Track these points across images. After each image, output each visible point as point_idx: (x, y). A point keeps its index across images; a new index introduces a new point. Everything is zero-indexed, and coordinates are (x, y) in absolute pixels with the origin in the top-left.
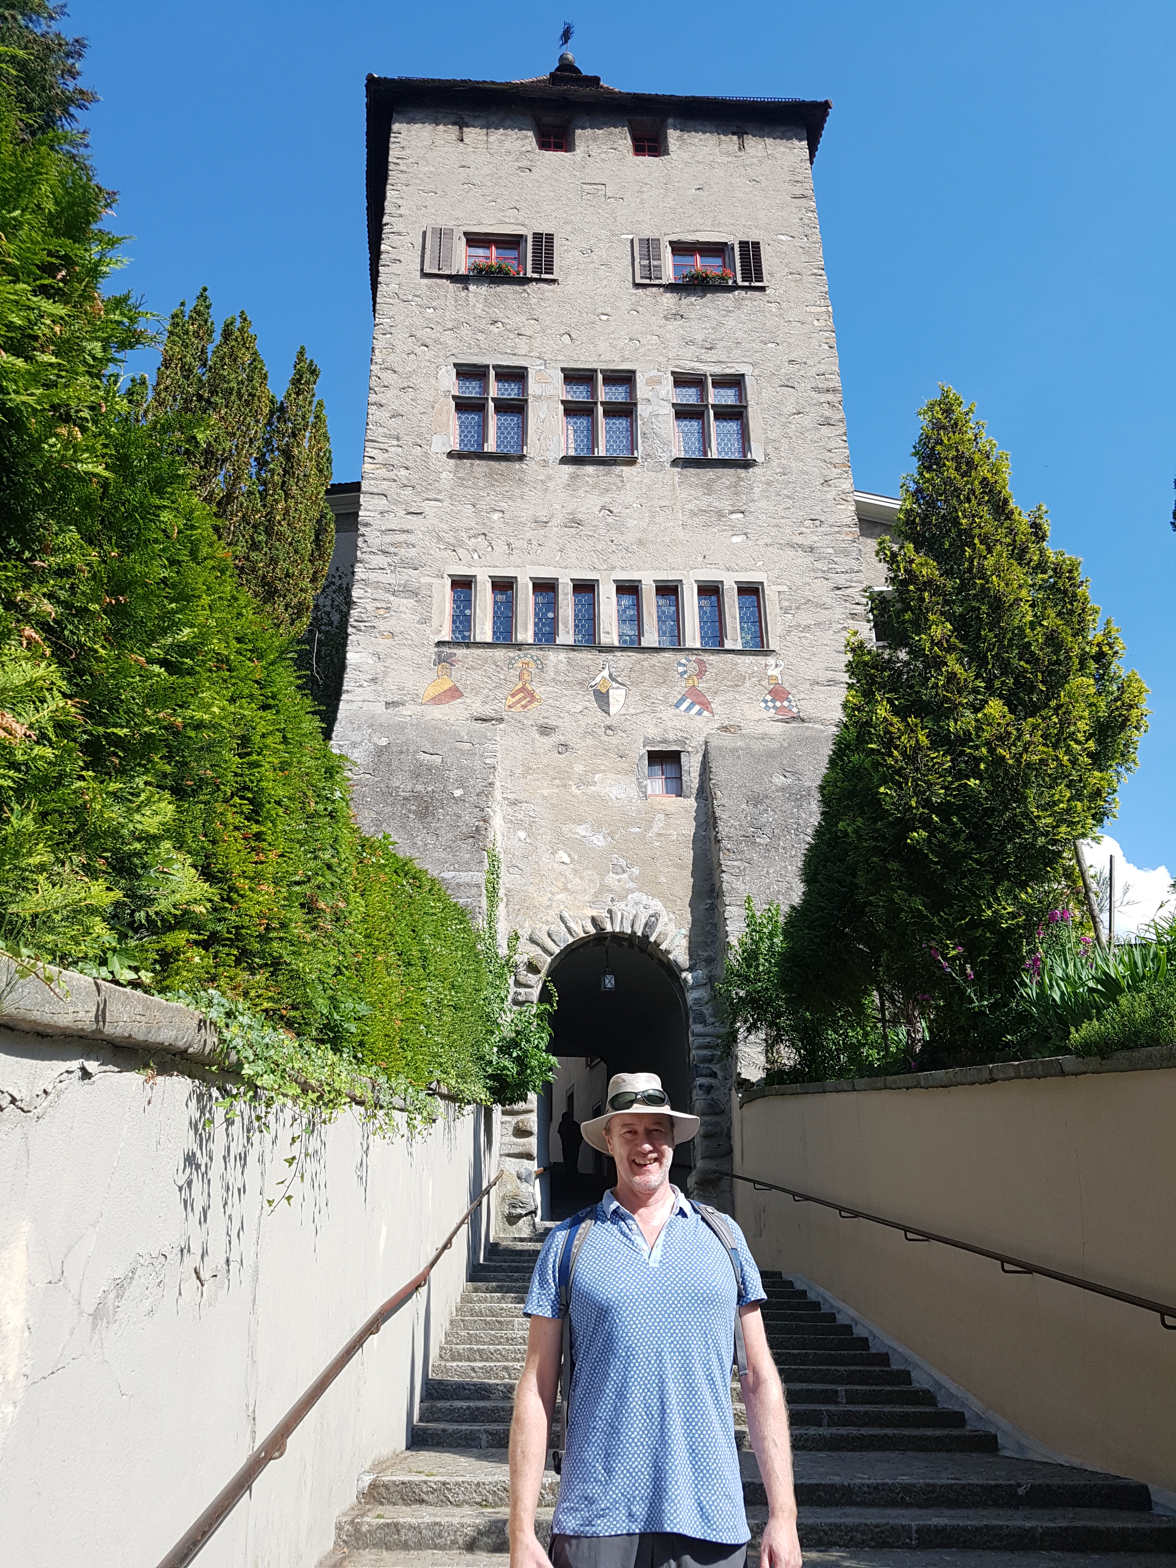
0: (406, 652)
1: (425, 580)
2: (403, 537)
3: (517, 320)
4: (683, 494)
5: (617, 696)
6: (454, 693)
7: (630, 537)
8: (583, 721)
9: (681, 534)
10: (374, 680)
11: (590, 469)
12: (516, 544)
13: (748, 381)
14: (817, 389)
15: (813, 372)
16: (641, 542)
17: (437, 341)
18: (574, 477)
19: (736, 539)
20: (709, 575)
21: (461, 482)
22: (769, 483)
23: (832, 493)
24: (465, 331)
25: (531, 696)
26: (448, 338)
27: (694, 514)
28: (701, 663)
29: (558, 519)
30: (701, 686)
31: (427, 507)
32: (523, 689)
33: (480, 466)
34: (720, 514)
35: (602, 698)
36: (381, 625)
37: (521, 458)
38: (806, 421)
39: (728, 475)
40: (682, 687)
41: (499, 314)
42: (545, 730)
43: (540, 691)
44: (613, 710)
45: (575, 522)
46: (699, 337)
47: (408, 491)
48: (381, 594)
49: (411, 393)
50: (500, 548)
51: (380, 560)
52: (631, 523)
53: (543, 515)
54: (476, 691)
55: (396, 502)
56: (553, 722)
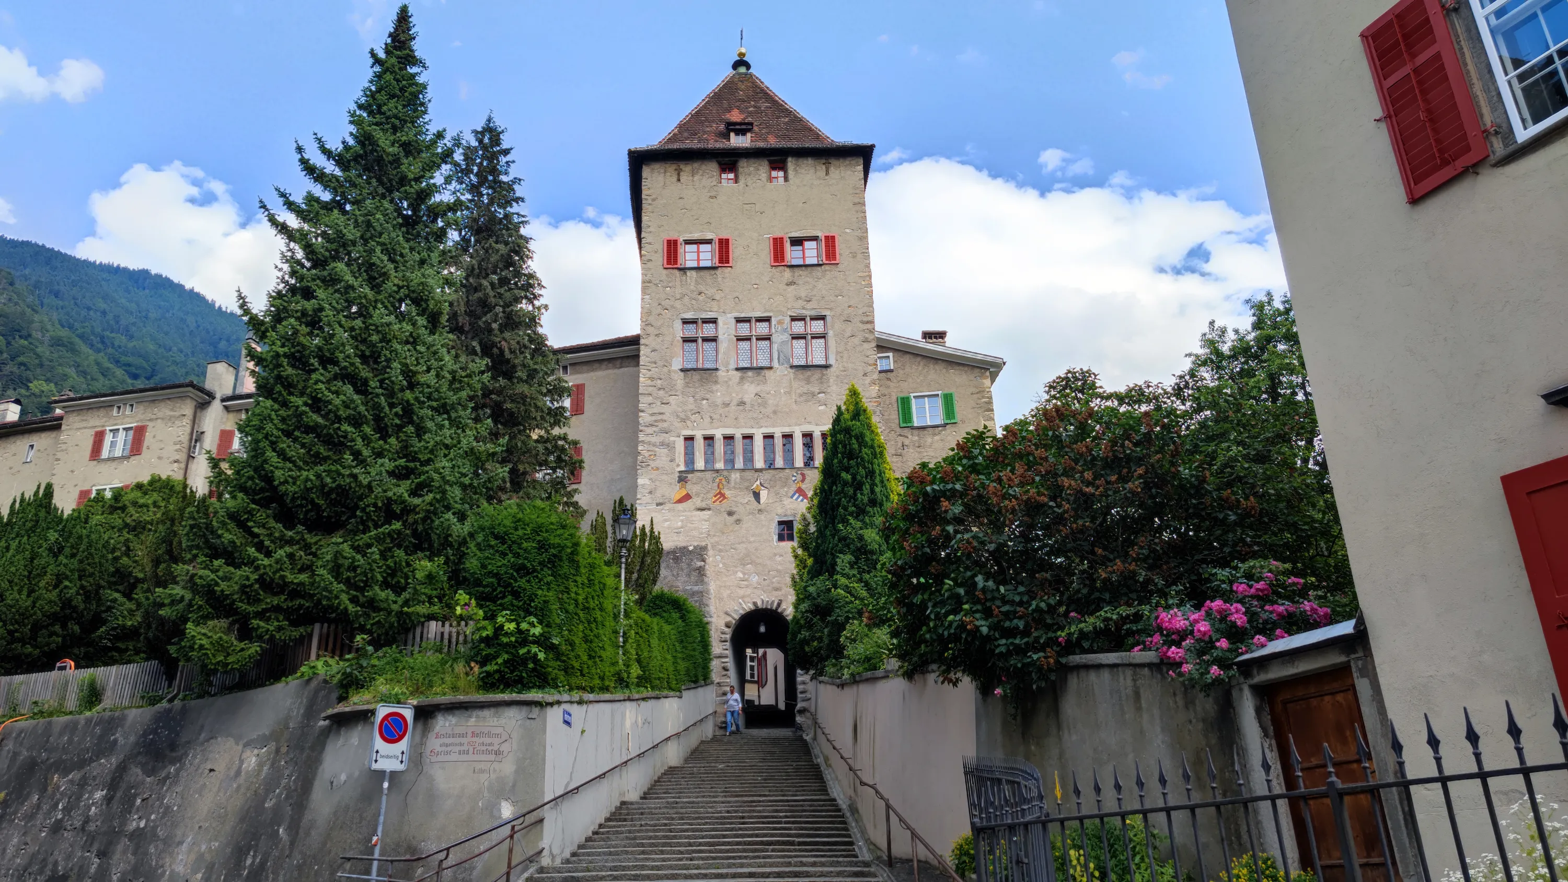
0: (665, 477)
1: (672, 439)
2: (660, 417)
3: (711, 292)
4: (795, 384)
5: (764, 494)
6: (687, 497)
7: (769, 410)
8: (748, 507)
9: (794, 407)
10: (650, 492)
11: (750, 373)
12: (715, 416)
13: (828, 319)
14: (863, 322)
15: (860, 312)
16: (775, 412)
17: (672, 307)
18: (742, 378)
19: (822, 408)
20: (807, 428)
21: (687, 385)
22: (837, 377)
23: (868, 380)
24: (686, 299)
25: (723, 496)
26: (678, 304)
27: (801, 396)
28: (803, 475)
29: (735, 402)
30: (803, 486)
31: (672, 400)
32: (720, 493)
33: (696, 376)
34: (813, 395)
35: (757, 495)
36: (653, 464)
37: (717, 369)
38: (856, 340)
39: (817, 374)
40: (794, 488)
41: (702, 288)
42: (730, 514)
43: (727, 493)
44: (762, 501)
45: (742, 403)
46: (803, 295)
47: (661, 392)
48: (651, 448)
49: (661, 338)
50: (707, 420)
51: (650, 430)
52: (770, 402)
53: (727, 400)
54: (698, 495)
55: (657, 398)
56: (734, 509)
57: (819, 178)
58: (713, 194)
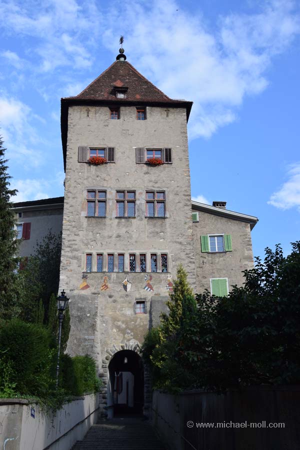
0: (75, 275)
1: (79, 254)
2: (73, 242)
3: (104, 175)
4: (147, 227)
5: (129, 286)
6: (87, 287)
7: (133, 240)
8: (120, 293)
9: (147, 239)
10: (67, 284)
11: (123, 220)
12: (103, 243)
13: (166, 193)
14: (184, 195)
15: (183, 189)
16: (136, 242)
17: (82, 183)
18: (119, 223)
19: (161, 240)
20: (153, 251)
21: (89, 225)
22: (171, 224)
23: (187, 226)
24: (90, 179)
25: (107, 287)
26: (85, 182)
27: (150, 233)
28: (151, 276)
29: (115, 235)
30: (151, 283)
31: (81, 233)
32: (105, 285)
33: (94, 221)
34: (157, 233)
35: (125, 287)
36: (69, 268)
37: (105, 217)
38: (181, 205)
39: (159, 222)
40: (145, 283)
41: (98, 173)
42: (110, 297)
43: (109, 285)
44: (128, 290)
45: (118, 236)
46: (153, 180)
47: (75, 229)
48: (68, 259)
49: (75, 200)
50: (99, 244)
51: (68, 249)
52: (134, 236)
53: (110, 234)
54: (93, 286)
55: (72, 232)
56: (112, 294)
57: (163, 118)
58: (106, 124)
